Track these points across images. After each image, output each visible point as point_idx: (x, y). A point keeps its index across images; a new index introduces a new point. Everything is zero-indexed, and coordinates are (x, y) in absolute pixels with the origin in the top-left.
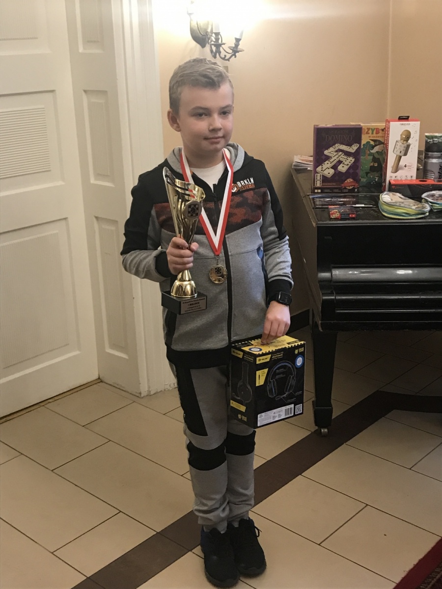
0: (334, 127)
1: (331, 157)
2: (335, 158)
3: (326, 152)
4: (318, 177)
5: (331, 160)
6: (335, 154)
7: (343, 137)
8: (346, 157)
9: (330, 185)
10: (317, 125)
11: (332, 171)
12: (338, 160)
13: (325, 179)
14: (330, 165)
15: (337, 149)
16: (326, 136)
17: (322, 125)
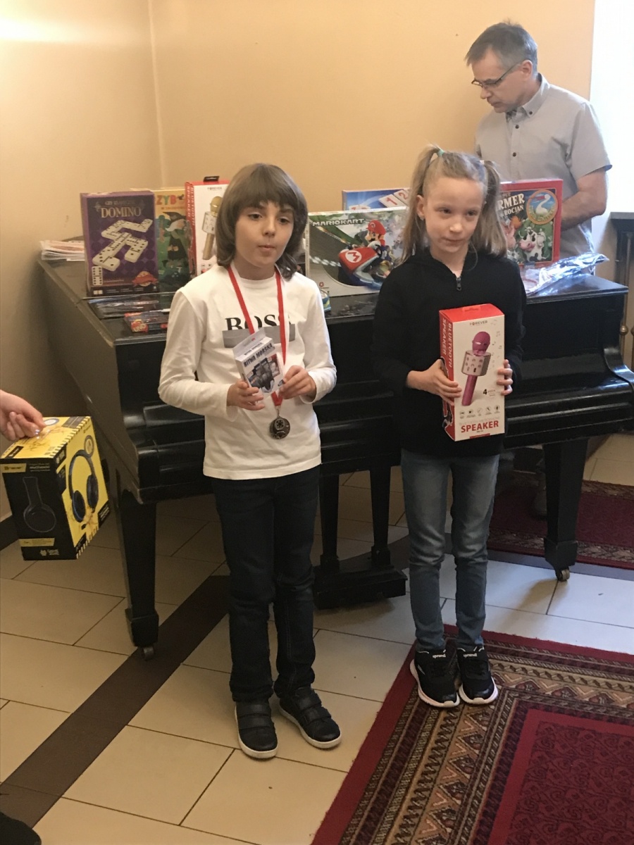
0: (112, 196)
1: (113, 240)
2: (119, 241)
3: (104, 234)
4: (97, 271)
5: (114, 245)
6: (119, 235)
7: (127, 210)
8: (134, 240)
9: (116, 283)
10: (87, 194)
11: (116, 262)
12: (123, 244)
13: (107, 274)
14: (112, 253)
15: (119, 229)
16: (102, 209)
17: (93, 193)
